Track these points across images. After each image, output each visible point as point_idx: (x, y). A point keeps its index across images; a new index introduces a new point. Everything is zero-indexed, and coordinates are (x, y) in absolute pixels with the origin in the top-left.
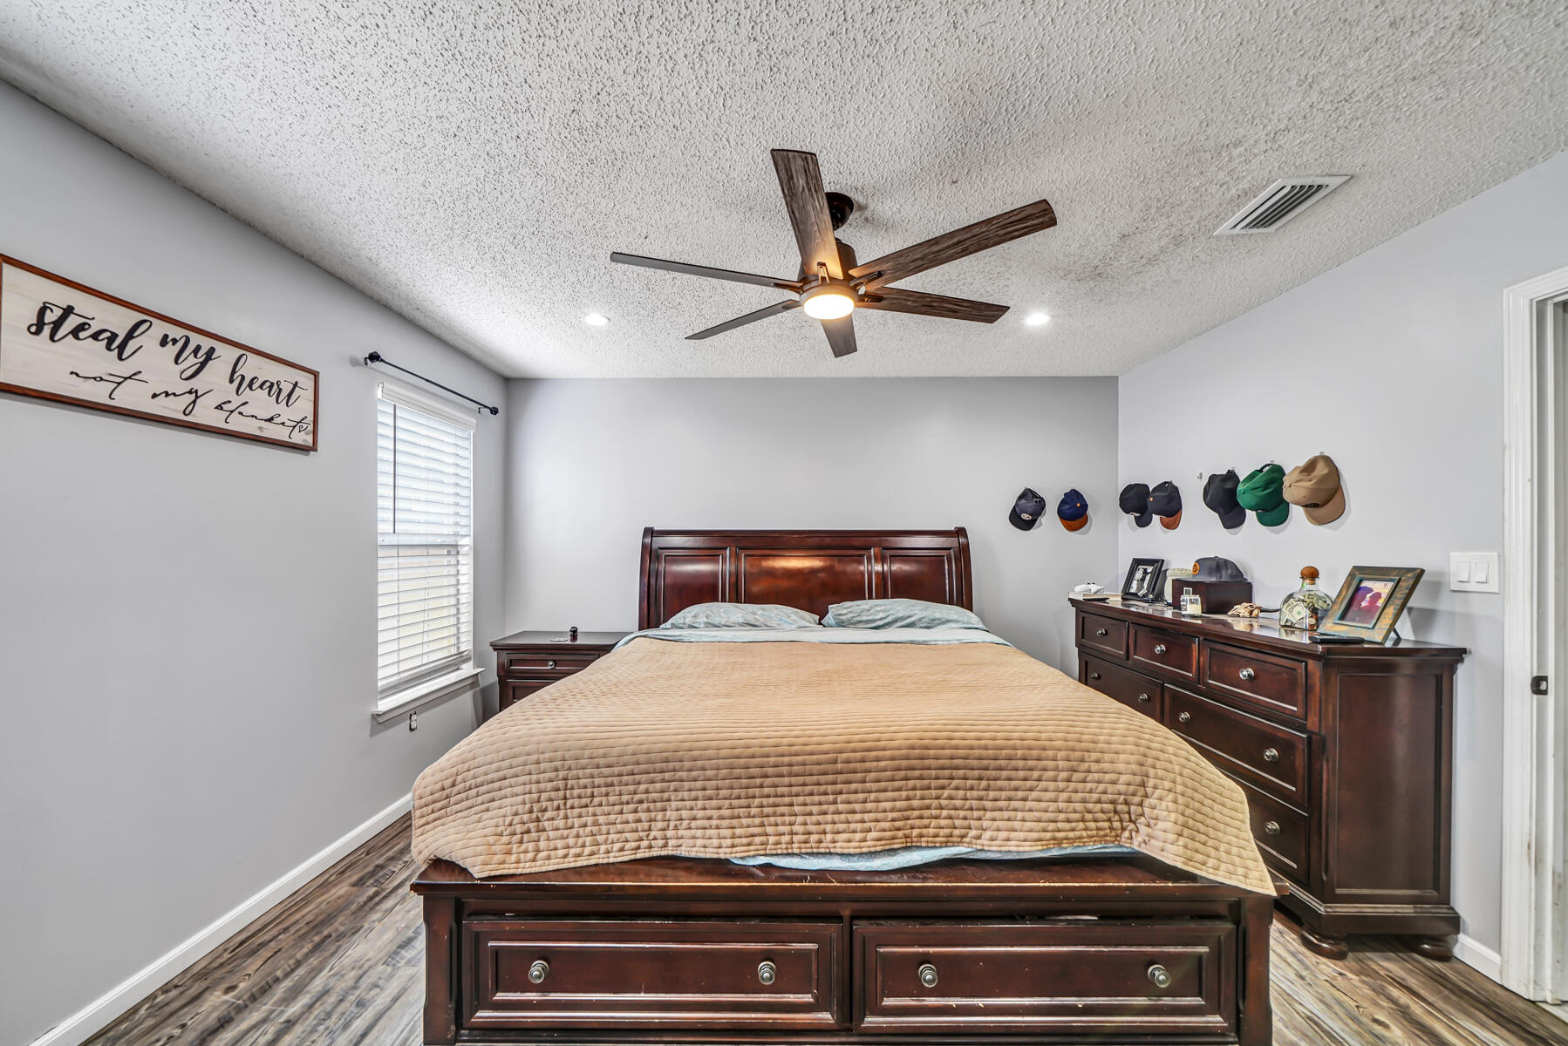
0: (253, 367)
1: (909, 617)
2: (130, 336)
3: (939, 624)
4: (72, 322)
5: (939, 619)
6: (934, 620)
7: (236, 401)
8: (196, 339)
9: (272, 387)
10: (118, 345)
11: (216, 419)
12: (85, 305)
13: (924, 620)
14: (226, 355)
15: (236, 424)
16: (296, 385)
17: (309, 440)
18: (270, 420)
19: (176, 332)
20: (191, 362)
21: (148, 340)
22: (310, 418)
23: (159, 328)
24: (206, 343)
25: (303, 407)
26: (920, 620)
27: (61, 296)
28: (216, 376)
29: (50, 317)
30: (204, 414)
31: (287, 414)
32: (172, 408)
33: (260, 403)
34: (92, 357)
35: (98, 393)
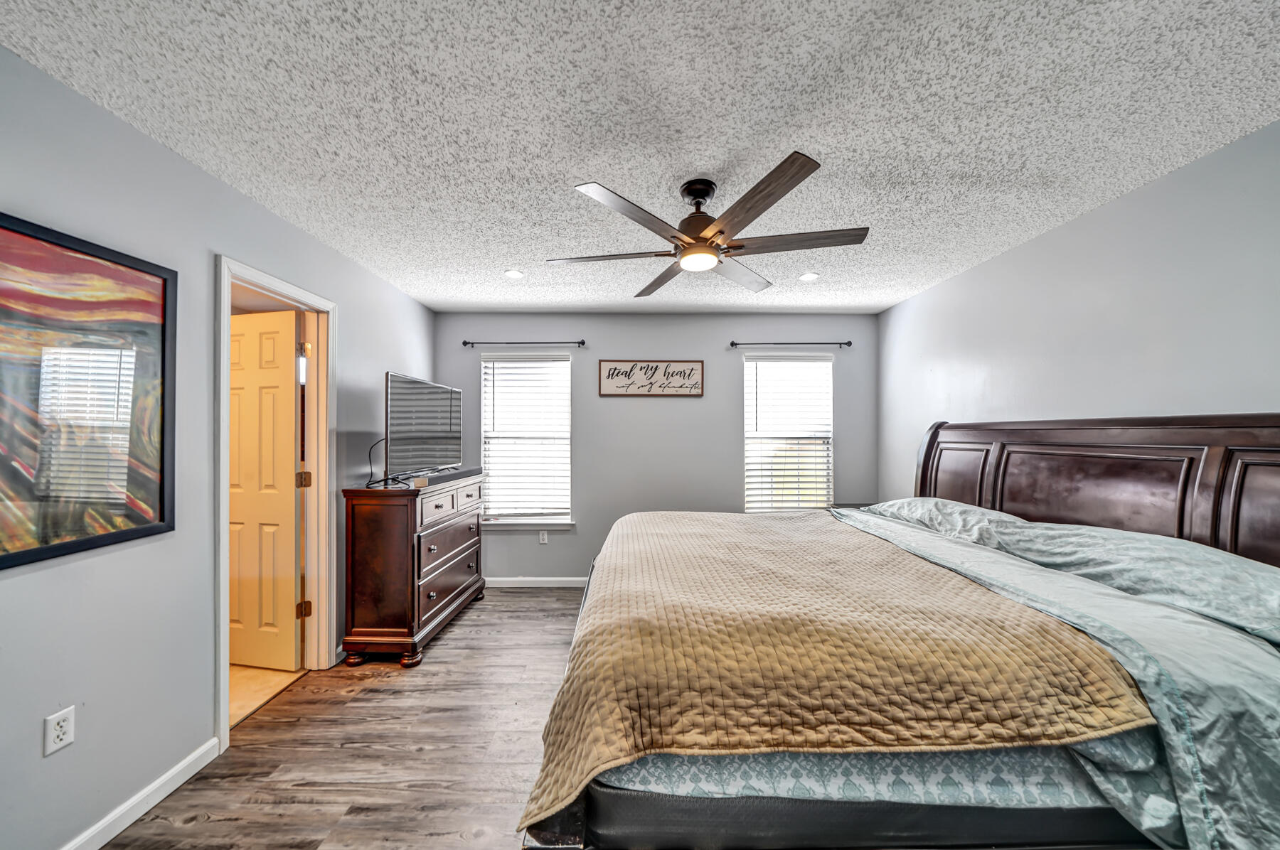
0: (674, 368)
1: (1106, 563)
2: (631, 371)
3: (1155, 591)
4: (617, 371)
5: (1155, 581)
6: (1145, 580)
7: (666, 383)
8: (651, 364)
9: (681, 374)
10: (628, 375)
11: (659, 391)
12: (618, 365)
13: (1126, 576)
14: (662, 366)
15: (667, 391)
16: (692, 369)
17: (699, 391)
18: (681, 387)
19: (644, 364)
20: (650, 373)
21: (637, 370)
22: (700, 382)
23: (640, 365)
24: (654, 365)
25: (697, 377)
26: (1121, 572)
27: (613, 365)
28: (659, 376)
29: (611, 372)
30: (656, 390)
31: (688, 382)
32: (644, 391)
33: (677, 381)
34: (622, 380)
35: (622, 391)
